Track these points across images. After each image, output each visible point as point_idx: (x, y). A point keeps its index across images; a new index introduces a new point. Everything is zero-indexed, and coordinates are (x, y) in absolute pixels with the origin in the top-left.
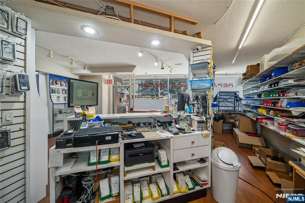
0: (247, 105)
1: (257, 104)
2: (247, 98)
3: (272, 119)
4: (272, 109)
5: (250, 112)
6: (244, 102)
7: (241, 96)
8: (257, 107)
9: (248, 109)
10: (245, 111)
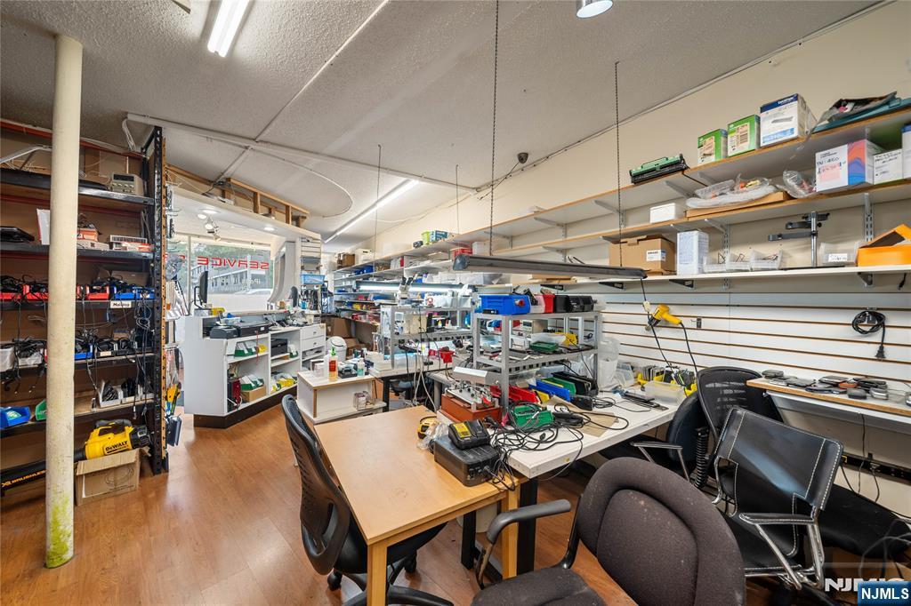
0: (341, 302)
1: (352, 299)
2: (340, 291)
3: (364, 313)
4: (365, 303)
5: (344, 310)
6: (336, 298)
7: (331, 289)
8: (351, 304)
9: (343, 307)
10: (338, 311)
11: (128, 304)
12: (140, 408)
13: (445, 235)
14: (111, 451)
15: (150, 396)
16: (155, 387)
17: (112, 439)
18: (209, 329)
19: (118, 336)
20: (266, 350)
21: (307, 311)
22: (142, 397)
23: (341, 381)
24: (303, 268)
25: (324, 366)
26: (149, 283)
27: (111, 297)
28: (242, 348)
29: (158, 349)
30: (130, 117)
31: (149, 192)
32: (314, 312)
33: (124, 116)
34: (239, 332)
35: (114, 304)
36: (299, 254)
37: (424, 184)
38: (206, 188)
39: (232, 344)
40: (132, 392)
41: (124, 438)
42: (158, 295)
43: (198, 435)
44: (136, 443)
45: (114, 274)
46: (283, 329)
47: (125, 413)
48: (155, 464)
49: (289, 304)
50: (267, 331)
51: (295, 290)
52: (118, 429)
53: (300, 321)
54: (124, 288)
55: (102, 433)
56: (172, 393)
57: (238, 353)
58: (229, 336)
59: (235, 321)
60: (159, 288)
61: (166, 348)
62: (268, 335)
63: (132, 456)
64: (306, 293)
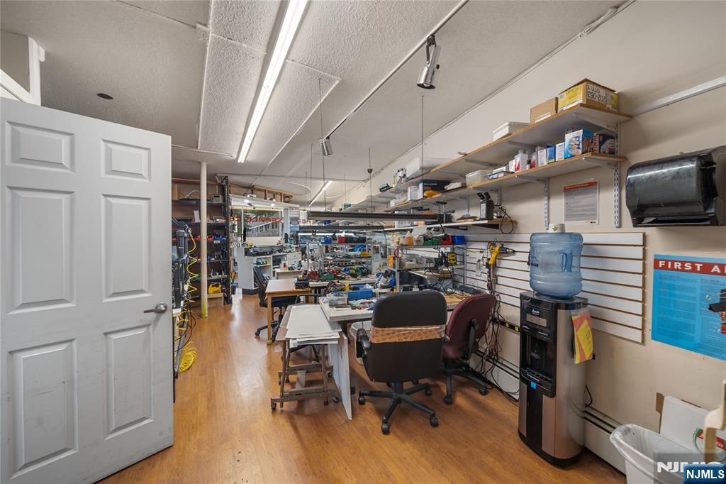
11: (219, 242)
12: (223, 279)
13: (350, 205)
14: (215, 292)
15: (226, 276)
16: (228, 273)
17: (215, 289)
18: (247, 253)
19: (216, 253)
20: (270, 263)
21: (292, 246)
22: (224, 275)
23: (288, 271)
24: (291, 223)
25: (282, 265)
26: (225, 234)
27: (214, 239)
28: (260, 261)
29: (229, 258)
30: (219, 175)
31: (224, 201)
32: (296, 246)
33: (216, 174)
34: (258, 254)
35: (215, 242)
36: (289, 216)
37: (336, 182)
38: (245, 190)
39: (255, 259)
40: (221, 274)
41: (219, 289)
42: (228, 238)
43: (243, 296)
44: (222, 291)
45: (215, 231)
46: (279, 254)
47: (218, 280)
48: (228, 301)
49: (283, 242)
50: (270, 254)
51: (286, 235)
52: (217, 286)
53: (288, 250)
54: (218, 236)
55: (213, 286)
56: (233, 275)
57: (258, 263)
58: (254, 256)
59: (257, 249)
60: (228, 236)
61: (231, 258)
62: (271, 256)
63: (221, 295)
64: (293, 236)
